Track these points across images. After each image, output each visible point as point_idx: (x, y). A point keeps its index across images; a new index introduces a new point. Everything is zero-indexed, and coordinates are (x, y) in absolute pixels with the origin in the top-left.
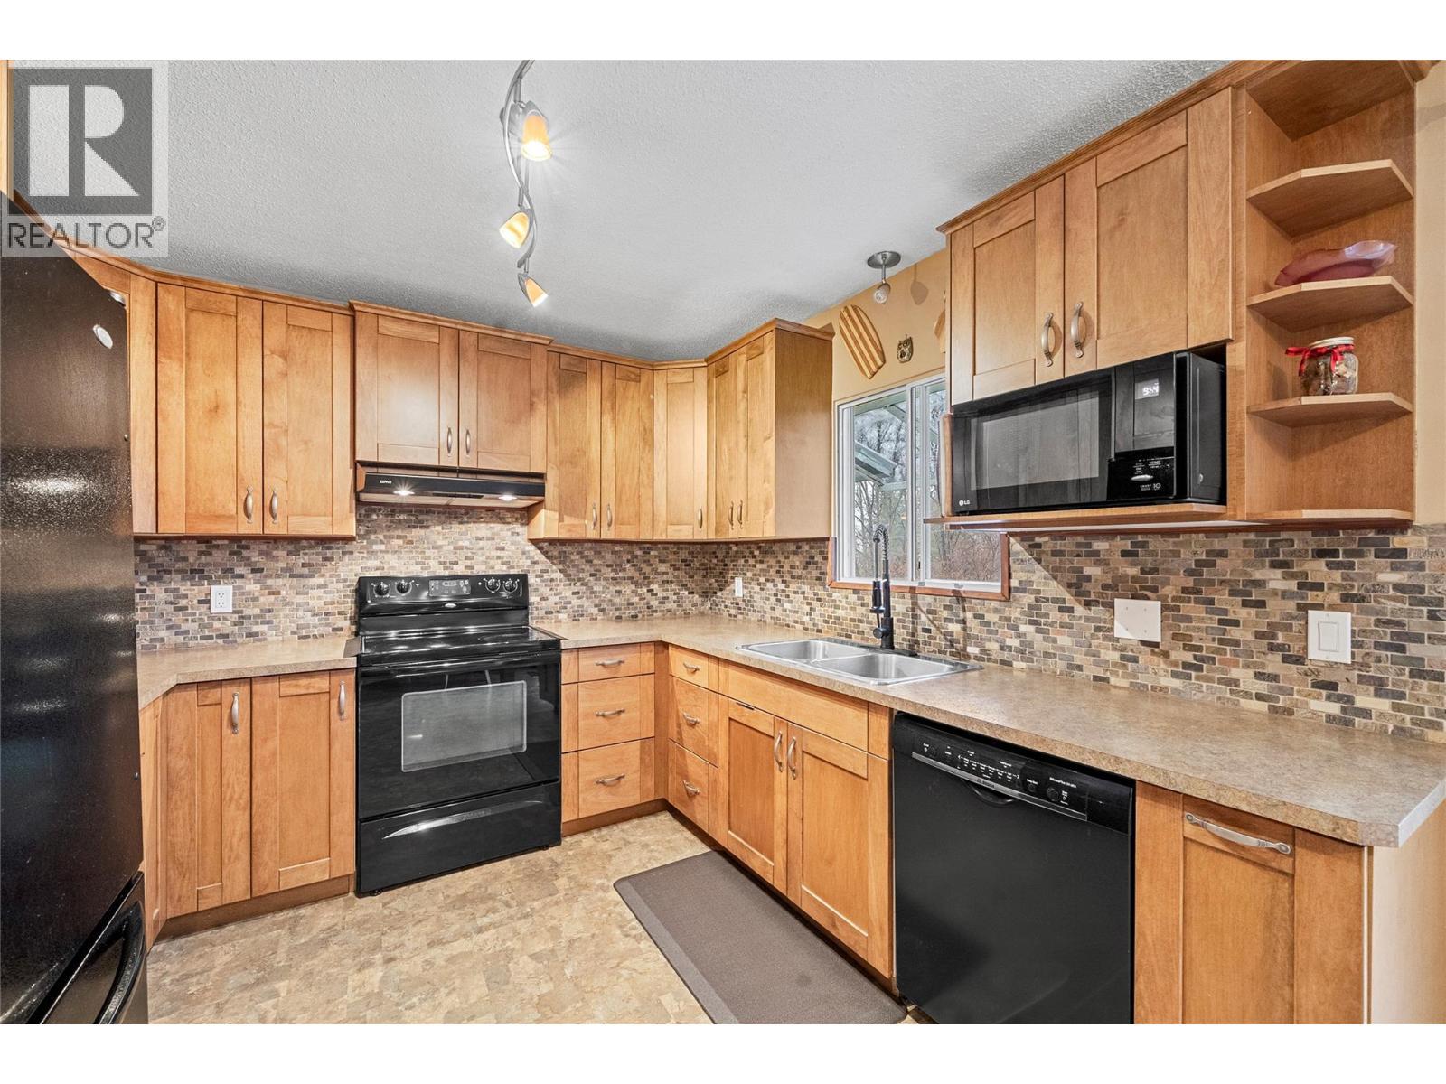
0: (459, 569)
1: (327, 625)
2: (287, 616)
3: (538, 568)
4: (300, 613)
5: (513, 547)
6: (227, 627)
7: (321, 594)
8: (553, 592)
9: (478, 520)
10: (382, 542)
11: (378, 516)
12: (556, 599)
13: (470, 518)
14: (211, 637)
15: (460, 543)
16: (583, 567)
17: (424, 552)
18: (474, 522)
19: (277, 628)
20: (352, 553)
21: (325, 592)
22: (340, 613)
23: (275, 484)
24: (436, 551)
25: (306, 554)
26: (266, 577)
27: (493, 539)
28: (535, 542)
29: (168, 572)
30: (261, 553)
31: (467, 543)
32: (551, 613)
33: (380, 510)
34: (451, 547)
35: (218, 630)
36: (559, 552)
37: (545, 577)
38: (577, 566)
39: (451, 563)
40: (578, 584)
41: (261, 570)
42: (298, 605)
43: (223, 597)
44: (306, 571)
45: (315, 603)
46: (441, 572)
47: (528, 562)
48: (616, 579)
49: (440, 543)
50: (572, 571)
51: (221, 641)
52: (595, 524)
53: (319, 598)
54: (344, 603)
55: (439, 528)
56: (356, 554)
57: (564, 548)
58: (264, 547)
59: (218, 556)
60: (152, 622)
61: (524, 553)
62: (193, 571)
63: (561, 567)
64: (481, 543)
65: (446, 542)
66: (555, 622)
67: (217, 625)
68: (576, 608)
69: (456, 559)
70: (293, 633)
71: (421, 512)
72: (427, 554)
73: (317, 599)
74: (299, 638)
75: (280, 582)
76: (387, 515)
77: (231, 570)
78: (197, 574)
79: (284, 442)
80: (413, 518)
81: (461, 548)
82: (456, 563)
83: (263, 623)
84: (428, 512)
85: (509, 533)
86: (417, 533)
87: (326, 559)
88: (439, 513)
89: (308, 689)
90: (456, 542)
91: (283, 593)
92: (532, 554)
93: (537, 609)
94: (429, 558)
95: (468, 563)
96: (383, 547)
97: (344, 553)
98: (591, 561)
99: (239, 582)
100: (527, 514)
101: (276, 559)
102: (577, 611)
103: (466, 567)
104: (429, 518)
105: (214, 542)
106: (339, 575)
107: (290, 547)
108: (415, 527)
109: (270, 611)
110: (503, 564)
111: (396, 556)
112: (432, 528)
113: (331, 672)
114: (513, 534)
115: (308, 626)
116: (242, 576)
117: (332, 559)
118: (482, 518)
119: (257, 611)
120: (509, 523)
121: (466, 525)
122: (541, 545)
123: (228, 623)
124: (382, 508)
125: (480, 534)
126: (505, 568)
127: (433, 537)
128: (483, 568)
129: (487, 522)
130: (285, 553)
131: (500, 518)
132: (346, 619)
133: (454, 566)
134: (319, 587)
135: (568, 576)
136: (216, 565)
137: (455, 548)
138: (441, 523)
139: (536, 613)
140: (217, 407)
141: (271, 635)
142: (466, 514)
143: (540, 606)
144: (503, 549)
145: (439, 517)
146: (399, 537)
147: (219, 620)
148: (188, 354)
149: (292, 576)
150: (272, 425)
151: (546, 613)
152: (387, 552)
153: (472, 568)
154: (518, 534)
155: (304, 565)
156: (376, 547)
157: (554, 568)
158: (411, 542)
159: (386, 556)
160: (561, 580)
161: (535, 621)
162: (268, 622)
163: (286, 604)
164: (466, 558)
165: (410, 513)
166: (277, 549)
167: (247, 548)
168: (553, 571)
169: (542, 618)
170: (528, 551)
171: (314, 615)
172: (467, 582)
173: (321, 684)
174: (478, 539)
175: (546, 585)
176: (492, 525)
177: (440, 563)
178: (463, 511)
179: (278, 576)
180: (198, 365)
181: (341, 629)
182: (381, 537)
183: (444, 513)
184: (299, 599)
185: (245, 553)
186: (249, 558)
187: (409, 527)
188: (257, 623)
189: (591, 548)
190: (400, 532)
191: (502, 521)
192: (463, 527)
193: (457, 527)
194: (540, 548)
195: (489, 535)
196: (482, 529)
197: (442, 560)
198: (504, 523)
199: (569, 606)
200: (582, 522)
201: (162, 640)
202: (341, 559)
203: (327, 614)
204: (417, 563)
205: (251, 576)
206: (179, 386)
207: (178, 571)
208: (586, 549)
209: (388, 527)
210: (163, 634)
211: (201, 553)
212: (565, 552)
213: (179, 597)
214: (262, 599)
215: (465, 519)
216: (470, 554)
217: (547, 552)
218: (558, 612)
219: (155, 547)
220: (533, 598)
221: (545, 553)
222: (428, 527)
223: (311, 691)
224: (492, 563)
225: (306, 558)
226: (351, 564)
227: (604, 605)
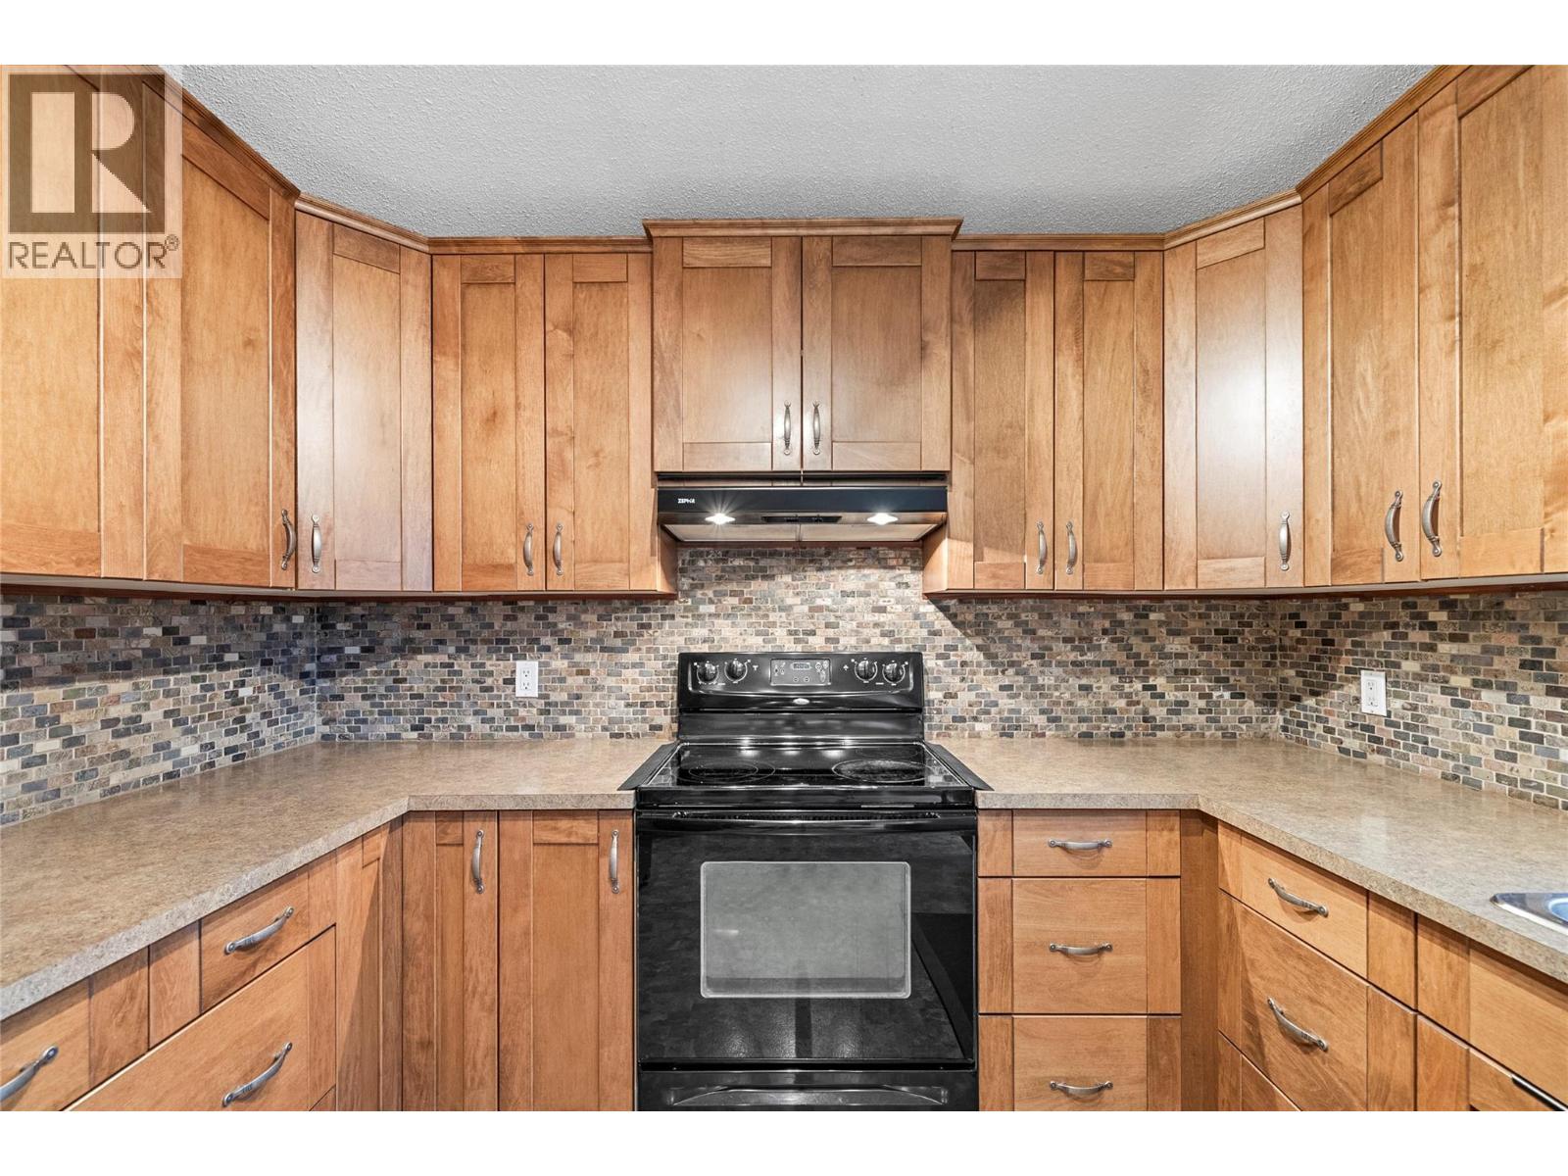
0: (817, 643)
1: (644, 720)
2: (597, 705)
3: (941, 642)
4: (612, 702)
5: (900, 608)
6: (531, 715)
7: (637, 676)
8: (965, 685)
9: (844, 564)
10: (711, 602)
11: (706, 562)
12: (972, 697)
13: (833, 561)
14: (515, 729)
15: (819, 602)
16: (1019, 641)
17: (767, 616)
18: (839, 568)
19: (585, 721)
20: (673, 617)
21: (641, 674)
22: (659, 704)
23: (560, 516)
24: (784, 614)
25: (617, 619)
26: (574, 650)
27: (869, 594)
28: (934, 598)
29: (474, 642)
30: (570, 618)
31: (828, 602)
32: (963, 720)
33: (708, 553)
34: (806, 608)
35: (524, 719)
36: (977, 615)
37: (953, 659)
38: (1008, 640)
39: (805, 633)
40: (1011, 671)
41: (568, 641)
42: (610, 689)
43: (527, 676)
44: (618, 642)
45: (628, 688)
46: (791, 647)
47: (924, 633)
48: (1081, 664)
49: (789, 601)
50: (999, 649)
51: (526, 734)
52: (1042, 563)
53: (634, 681)
54: (664, 689)
55: (788, 579)
56: (678, 619)
57: (984, 609)
58: (572, 609)
59: (525, 621)
60: (459, 705)
61: (917, 616)
62: (499, 641)
63: (979, 641)
64: (850, 601)
65: (798, 600)
66: (970, 736)
67: (522, 712)
68: (1007, 715)
69: (812, 627)
70: (605, 729)
71: (763, 555)
72: (771, 619)
73: (632, 682)
74: (612, 736)
75: (589, 657)
76: (717, 561)
77: (536, 641)
78: (503, 645)
79: (569, 455)
80: (752, 564)
81: (820, 609)
82: (813, 633)
83: (571, 713)
84: (772, 555)
85: (893, 584)
86: (758, 586)
87: (642, 626)
88: (787, 554)
89: (570, 835)
90: (813, 600)
91: (593, 672)
92: (930, 618)
93: (939, 712)
94: (774, 624)
95: (831, 633)
96: (712, 609)
97: (664, 617)
98: (1033, 632)
99: (545, 656)
100: (920, 552)
101: (583, 625)
102: (1009, 719)
103: (828, 640)
104: (774, 562)
105: (520, 604)
106: (657, 650)
107: (601, 610)
108: (754, 578)
109: (578, 697)
110: (883, 635)
111: (729, 622)
112: (778, 579)
113: (600, 813)
114: (899, 585)
115: (621, 720)
116: (547, 649)
117: (649, 626)
118: (851, 560)
119: (564, 697)
120: (892, 568)
121: (826, 573)
122: (945, 603)
123: (535, 711)
124: (711, 550)
125: (849, 586)
126: (885, 641)
127: (780, 592)
128: (853, 641)
129: (859, 568)
130: (594, 618)
131: (879, 560)
132: (666, 713)
133: (811, 639)
134: (634, 665)
135: (990, 656)
136: (522, 633)
137: (811, 609)
138: (791, 570)
139: (936, 719)
140: (495, 414)
141: (580, 733)
142: (828, 554)
143: (943, 707)
144: (882, 610)
145: (788, 561)
146: (733, 594)
147: (525, 706)
148: (463, 347)
149: (603, 650)
150: (557, 433)
151: (955, 719)
152: (717, 616)
153: (836, 641)
154: (907, 585)
155: (617, 634)
156: (704, 609)
157: (968, 642)
158: (750, 601)
159: (716, 621)
160: (979, 665)
161: (934, 734)
162: (577, 713)
163: (596, 689)
164: (827, 626)
165: (747, 556)
166: (586, 611)
167: (553, 610)
168: (966, 649)
169: (947, 728)
170: (925, 614)
171: (628, 705)
172: (826, 664)
173: (588, 830)
174: (845, 594)
175: (954, 672)
176: (866, 571)
177: (790, 633)
178: (823, 550)
179: (588, 650)
180: (474, 359)
181: (660, 728)
182: (710, 594)
183: (795, 554)
184: (611, 682)
185: (551, 618)
186: (555, 625)
187: (747, 578)
188: (564, 713)
189: (1034, 609)
190: (734, 586)
191: (882, 564)
192: (823, 576)
193: (813, 577)
194: (944, 609)
195: (862, 588)
196: (851, 579)
197: (792, 628)
198: (885, 568)
199: (993, 710)
200: (1017, 559)
201: (469, 728)
202: (660, 626)
203: (643, 705)
204: (758, 634)
205: (557, 649)
206: (454, 395)
207: (485, 641)
208: (1025, 610)
209: (718, 578)
210: (470, 720)
211: (507, 618)
212: (987, 615)
213: (484, 674)
214: (570, 680)
215: (826, 563)
216: (832, 620)
217: (956, 616)
218: (975, 719)
219: (461, 611)
220: (933, 694)
221: (952, 617)
222: (772, 577)
223: (575, 840)
224: (866, 632)
225: (619, 624)
226: (672, 633)
227: (1058, 711)
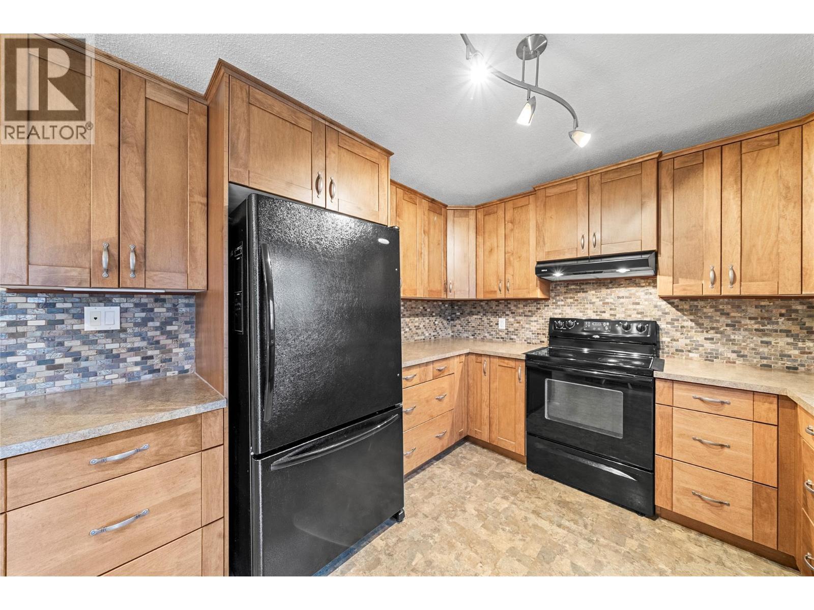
0: (606, 316)
1: (538, 339)
2: (523, 333)
3: (669, 318)
4: (528, 332)
5: (647, 303)
6: (503, 335)
7: (536, 325)
8: (682, 336)
9: (619, 285)
10: (562, 301)
11: (560, 287)
12: (688, 341)
13: (613, 285)
14: (498, 338)
15: (607, 301)
16: (718, 318)
17: (585, 306)
18: (616, 288)
19: (519, 337)
20: (548, 306)
21: (537, 324)
22: (543, 334)
23: (509, 276)
24: (591, 305)
25: (529, 306)
26: (516, 316)
27: (630, 298)
28: (666, 299)
29: (488, 312)
30: (515, 306)
31: (611, 301)
32: (682, 351)
33: (561, 284)
34: (601, 303)
35: (501, 335)
36: (690, 306)
37: (676, 324)
38: (711, 317)
39: (600, 312)
40: (712, 332)
41: (514, 313)
42: (527, 328)
43: (502, 323)
44: (530, 314)
45: (533, 328)
46: (594, 317)
47: (660, 313)
48: (763, 330)
49: (593, 301)
50: (706, 323)
51: (502, 340)
52: (713, 283)
53: (535, 326)
54: (545, 329)
55: (593, 292)
56: (550, 306)
57: (695, 303)
58: (515, 303)
59: (501, 306)
60: (483, 330)
61: (656, 306)
62: (494, 312)
63: (692, 317)
64: (622, 300)
65: (598, 300)
66: (686, 359)
67: (500, 333)
68: (709, 351)
69: (604, 310)
70: (525, 340)
71: (583, 284)
72: (586, 307)
73: (534, 327)
74: (527, 343)
75: (520, 318)
76: (565, 287)
77: (505, 313)
78: (495, 314)
79: (512, 259)
80: (578, 287)
81: (608, 303)
82: (604, 312)
83: (515, 335)
84: (586, 284)
85: (643, 293)
86: (581, 295)
87: (538, 309)
88: (593, 283)
89: (508, 364)
90: (604, 300)
91: (522, 323)
92: (663, 307)
93: (668, 346)
94: (587, 309)
95: (612, 312)
96: (563, 303)
97: (545, 306)
98: (728, 314)
99: (507, 317)
101: (519, 308)
102: (710, 353)
103: (611, 315)
104: (587, 286)
105: (501, 301)
106: (543, 316)
107: (524, 303)
108: (579, 292)
109: (517, 330)
110: (638, 313)
111: (569, 307)
112: (589, 292)
113: (516, 359)
114: (646, 294)
115: (530, 338)
116: (508, 315)
117: (540, 309)
118: (622, 284)
119: (513, 330)
120: (643, 287)
121: (610, 290)
122: (672, 301)
123: (504, 333)
124: (562, 283)
125: (621, 295)
126: (639, 316)
127: (590, 297)
128: (623, 316)
129: (626, 287)
130: (522, 306)
131: (636, 284)
132: (546, 337)
133: (603, 314)
134: (535, 321)
135: (698, 324)
136: (501, 310)
137: (603, 303)
138: (594, 289)
139: (666, 349)
140: (492, 250)
141: (518, 341)
142: (611, 283)
143: (670, 345)
144: (638, 304)
145: (594, 286)
146: (571, 298)
147: (501, 332)
148: (484, 232)
149: (525, 316)
150: (508, 253)
151: (677, 350)
152: (565, 305)
153: (615, 315)
154: (651, 294)
155: (529, 311)
156: (559, 303)
157: (685, 318)
158: (577, 300)
159: (564, 307)
160: (692, 328)
161: (665, 355)
162: (517, 335)
163: (523, 328)
164: (611, 309)
165: (576, 284)
166: (520, 304)
167: (510, 303)
168: (684, 321)
169: (672, 354)
170: (660, 306)
171: (533, 334)
172: (608, 324)
173: (512, 364)
174: (619, 297)
175: (676, 330)
176: (630, 289)
177: (594, 312)
178: (609, 281)
179: (520, 316)
180: (487, 235)
181: (543, 342)
182: (562, 298)
183: (596, 283)
184: (527, 326)
185: (509, 306)
186: (510, 308)
187: (576, 292)
188: (512, 334)
189: (728, 303)
190: (571, 295)
191: (638, 285)
192: (609, 291)
193: (604, 292)
194: (672, 304)
195: (628, 295)
196: (622, 291)
197: (595, 310)
198: (639, 287)
199: (701, 348)
200: (700, 283)
201: (486, 337)
202: (544, 309)
203: (538, 334)
204: (580, 312)
205: (511, 315)
206: (482, 246)
207: (491, 312)
208: (721, 304)
209: (565, 293)
210: (486, 335)
211: (496, 306)
212: (697, 306)
213: (490, 322)
214: (514, 325)
215: (610, 286)
216: (613, 307)
217: (678, 306)
218: (689, 351)
219: (484, 304)
220: (664, 339)
221: (676, 307)
222: (587, 292)
223: (508, 366)
224: (629, 313)
225: (530, 308)
226: (548, 311)
227: (744, 352)
